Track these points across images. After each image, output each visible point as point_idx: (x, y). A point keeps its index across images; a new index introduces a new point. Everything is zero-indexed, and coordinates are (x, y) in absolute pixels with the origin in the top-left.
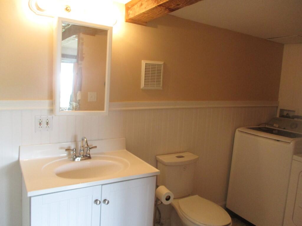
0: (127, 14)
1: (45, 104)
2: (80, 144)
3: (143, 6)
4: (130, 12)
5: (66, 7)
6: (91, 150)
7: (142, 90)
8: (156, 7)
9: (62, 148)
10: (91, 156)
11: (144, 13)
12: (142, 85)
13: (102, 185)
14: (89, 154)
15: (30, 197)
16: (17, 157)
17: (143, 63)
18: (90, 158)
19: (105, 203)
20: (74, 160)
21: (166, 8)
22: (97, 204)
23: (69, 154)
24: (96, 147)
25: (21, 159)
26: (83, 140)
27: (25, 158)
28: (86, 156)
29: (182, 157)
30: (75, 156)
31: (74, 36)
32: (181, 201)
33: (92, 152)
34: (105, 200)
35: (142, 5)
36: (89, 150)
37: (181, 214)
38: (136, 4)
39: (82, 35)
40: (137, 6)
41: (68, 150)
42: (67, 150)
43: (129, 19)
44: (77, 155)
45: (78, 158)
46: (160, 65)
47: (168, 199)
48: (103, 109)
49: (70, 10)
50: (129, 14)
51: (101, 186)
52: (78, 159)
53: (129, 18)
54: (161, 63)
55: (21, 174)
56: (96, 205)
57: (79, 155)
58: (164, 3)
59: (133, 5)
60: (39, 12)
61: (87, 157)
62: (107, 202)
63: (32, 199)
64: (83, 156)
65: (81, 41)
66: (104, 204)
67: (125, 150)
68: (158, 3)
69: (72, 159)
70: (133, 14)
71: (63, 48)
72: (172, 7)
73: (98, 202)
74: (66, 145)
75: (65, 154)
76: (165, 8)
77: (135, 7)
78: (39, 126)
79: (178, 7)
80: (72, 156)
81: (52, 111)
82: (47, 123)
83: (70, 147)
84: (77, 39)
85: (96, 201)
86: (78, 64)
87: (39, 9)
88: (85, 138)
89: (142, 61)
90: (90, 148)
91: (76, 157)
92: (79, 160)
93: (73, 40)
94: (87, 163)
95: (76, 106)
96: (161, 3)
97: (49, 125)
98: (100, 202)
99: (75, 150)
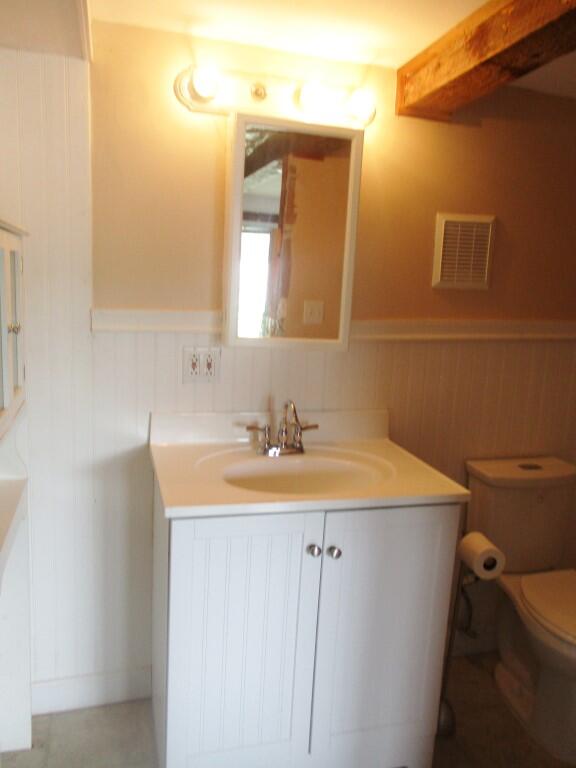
0: (402, 94)
1: (205, 321)
2: (279, 418)
3: (444, 70)
4: (410, 88)
5: (254, 89)
6: (304, 433)
7: (436, 290)
8: (476, 69)
9: (239, 424)
10: (305, 447)
11: (444, 88)
12: (436, 278)
13: (326, 511)
14: (300, 443)
15: (170, 521)
16: (146, 436)
17: (440, 221)
18: (301, 451)
19: (332, 555)
20: (266, 452)
21: (504, 69)
22: (313, 553)
23: (255, 439)
24: (316, 427)
25: (152, 442)
26: (286, 406)
27: (161, 440)
28: (293, 446)
29: (536, 467)
30: (269, 444)
31: (275, 163)
32: (527, 581)
33: (307, 437)
34: (331, 549)
35: (439, 65)
36: (300, 434)
37: (525, 611)
38: (424, 65)
39: (293, 160)
40: (428, 70)
41: (252, 428)
42: (250, 428)
43: (407, 108)
44: (272, 443)
45: (274, 449)
46: (485, 226)
47: (490, 565)
48: (335, 335)
49: (265, 95)
50: (407, 95)
51: (323, 514)
52: (274, 452)
53: (406, 104)
54: (488, 219)
55: (153, 472)
56: (310, 556)
57: (276, 442)
58: (498, 56)
59: (416, 71)
60: (195, 105)
61: (295, 449)
62: (336, 552)
63: (174, 523)
64: (285, 444)
65: (289, 175)
66: (330, 558)
67: (387, 440)
68: (481, 56)
69: (260, 450)
70: (415, 94)
71: (248, 197)
72: (521, 62)
73: (316, 551)
74: (249, 417)
75: (244, 438)
76: (499, 68)
77: (423, 73)
78: (191, 369)
79: (536, 60)
80: (262, 445)
81: (219, 337)
82: (209, 366)
83: (256, 423)
84: (280, 171)
85: (311, 548)
86: (282, 232)
87: (195, 96)
88: (291, 402)
89: (438, 216)
90: (302, 429)
91: (270, 447)
92: (277, 455)
93: (272, 173)
94: (296, 461)
95: (272, 327)
96: (490, 55)
97: (212, 370)
98: (320, 551)
99: (269, 429)
